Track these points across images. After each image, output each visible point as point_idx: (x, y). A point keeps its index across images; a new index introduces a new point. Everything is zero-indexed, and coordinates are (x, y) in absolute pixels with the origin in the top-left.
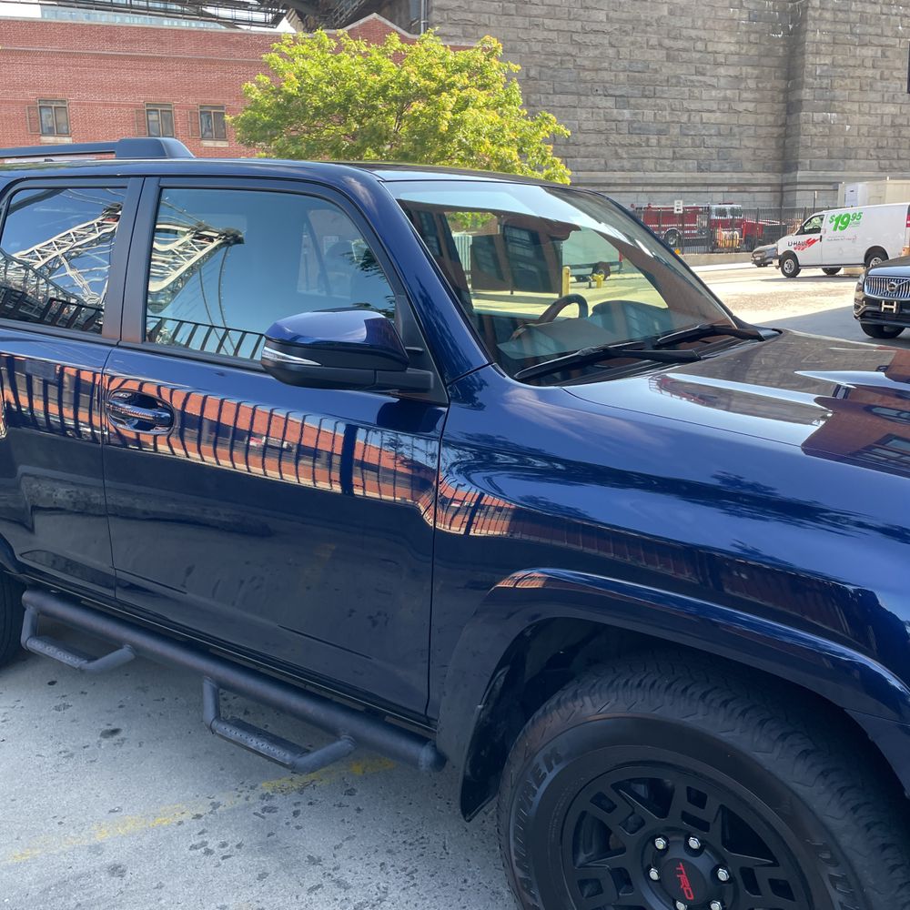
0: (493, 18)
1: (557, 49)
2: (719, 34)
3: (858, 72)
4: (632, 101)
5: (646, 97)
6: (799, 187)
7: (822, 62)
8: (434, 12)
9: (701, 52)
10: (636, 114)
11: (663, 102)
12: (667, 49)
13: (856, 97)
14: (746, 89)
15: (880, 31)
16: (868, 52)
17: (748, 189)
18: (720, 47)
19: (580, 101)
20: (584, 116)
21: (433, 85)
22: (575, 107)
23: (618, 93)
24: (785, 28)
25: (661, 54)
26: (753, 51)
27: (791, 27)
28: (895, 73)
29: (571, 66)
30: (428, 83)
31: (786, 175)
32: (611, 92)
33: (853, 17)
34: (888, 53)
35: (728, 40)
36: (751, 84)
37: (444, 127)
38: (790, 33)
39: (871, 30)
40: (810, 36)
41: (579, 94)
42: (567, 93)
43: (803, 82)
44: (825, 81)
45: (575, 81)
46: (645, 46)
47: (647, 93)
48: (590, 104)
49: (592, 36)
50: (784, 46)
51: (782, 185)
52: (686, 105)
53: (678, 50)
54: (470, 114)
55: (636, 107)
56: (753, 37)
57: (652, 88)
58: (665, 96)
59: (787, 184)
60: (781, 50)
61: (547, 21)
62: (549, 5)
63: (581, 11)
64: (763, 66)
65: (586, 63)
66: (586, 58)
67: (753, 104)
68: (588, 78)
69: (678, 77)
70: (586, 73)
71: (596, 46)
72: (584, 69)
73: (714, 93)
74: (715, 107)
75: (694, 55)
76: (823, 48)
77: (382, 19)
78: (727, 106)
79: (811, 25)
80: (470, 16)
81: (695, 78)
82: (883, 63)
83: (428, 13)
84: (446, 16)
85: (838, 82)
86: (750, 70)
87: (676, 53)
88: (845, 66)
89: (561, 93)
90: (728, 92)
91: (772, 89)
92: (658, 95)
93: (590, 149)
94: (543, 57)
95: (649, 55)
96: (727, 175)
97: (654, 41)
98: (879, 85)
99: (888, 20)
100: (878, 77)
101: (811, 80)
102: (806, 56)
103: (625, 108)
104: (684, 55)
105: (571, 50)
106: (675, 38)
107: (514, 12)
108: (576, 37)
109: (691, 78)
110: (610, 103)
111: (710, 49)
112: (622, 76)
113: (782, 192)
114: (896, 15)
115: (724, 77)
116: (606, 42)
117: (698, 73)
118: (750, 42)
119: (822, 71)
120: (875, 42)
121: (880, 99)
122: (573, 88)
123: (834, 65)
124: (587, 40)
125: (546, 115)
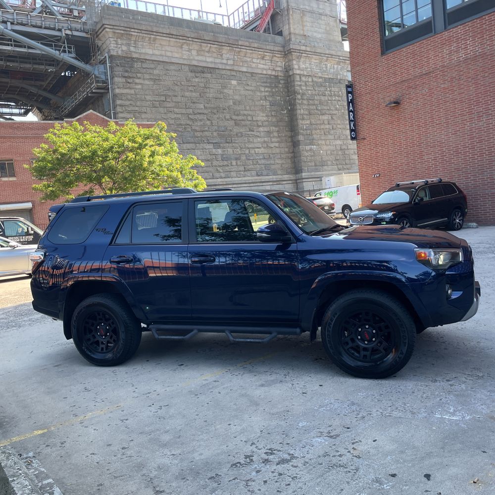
0: (148, 109)
1: (182, 122)
2: (258, 112)
3: (322, 127)
4: (221, 145)
5: (228, 143)
6: (304, 180)
7: (306, 123)
8: (118, 107)
9: (251, 121)
10: (224, 151)
11: (237, 145)
12: (235, 120)
13: (323, 138)
14: (274, 137)
15: (329, 108)
16: (325, 117)
17: (281, 183)
18: (259, 118)
19: (196, 146)
20: (199, 153)
21: (136, 145)
22: (194, 149)
23: (214, 142)
24: (287, 108)
25: (232, 123)
26: (274, 120)
27: (289, 108)
28: (338, 126)
29: (190, 130)
30: (134, 144)
31: (297, 175)
32: (211, 141)
33: (316, 102)
34: (334, 118)
35: (262, 115)
36: (276, 134)
37: (145, 164)
38: (290, 111)
39: (325, 108)
40: (298, 112)
41: (195, 143)
42: (189, 143)
43: (299, 132)
44: (309, 131)
45: (192, 137)
46: (224, 119)
47: (228, 141)
48: (201, 148)
49: (198, 116)
50: (287, 116)
51: (296, 180)
52: (247, 145)
53: (240, 120)
54: (157, 158)
55: (224, 148)
56: (273, 113)
57: (230, 138)
58: (236, 142)
59: (298, 179)
60: (287, 118)
61: (176, 110)
62: (175, 102)
63: (192, 104)
64: (279, 126)
65: (197, 128)
66: (197, 126)
67: (278, 144)
68: (199, 135)
69: (241, 133)
70: (197, 133)
71: (201, 120)
72: (196, 131)
73: (259, 139)
74: (261, 146)
75: (247, 122)
76: (305, 116)
77: (95, 113)
78: (266, 145)
79: (298, 107)
80: (137, 109)
81: (249, 133)
82: (332, 122)
83: (114, 108)
84: (124, 109)
85: (314, 132)
86: (274, 128)
87: (239, 122)
88: (316, 124)
89: (186, 143)
90: (265, 138)
91: (285, 136)
92: (233, 142)
93: (204, 169)
94: (175, 126)
95: (226, 123)
96: (271, 177)
97: (228, 117)
98: (332, 132)
99: (332, 103)
100: (331, 128)
101: (302, 131)
102: (298, 121)
103: (218, 149)
104: (243, 122)
105: (188, 122)
106: (238, 115)
107: (158, 106)
108: (190, 116)
109: (247, 133)
110: (211, 146)
111: (254, 119)
112: (215, 134)
113: (297, 183)
114: (335, 100)
115: (263, 132)
116: (205, 118)
117: (250, 130)
118: (272, 115)
119: (306, 127)
120: (327, 113)
121: (333, 138)
122: (192, 140)
123: (311, 124)
124: (196, 118)
125: (192, 156)
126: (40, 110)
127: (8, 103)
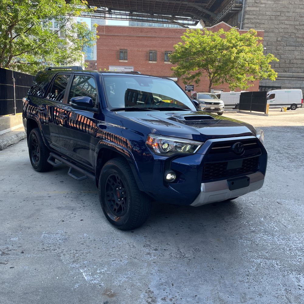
0: (266, 21)
1: (289, 31)
8: (246, 20)
19: (296, 48)
20: (297, 54)
22: (294, 51)
29: (294, 37)
30: (230, 44)
37: (233, 58)
41: (296, 46)
42: (292, 46)
45: (295, 42)
48: (300, 50)
49: (303, 26)
54: (242, 55)
61: (286, 22)
62: (287, 16)
63: (299, 18)
65: (300, 36)
66: (300, 34)
68: (300, 41)
70: (299, 39)
71: (303, 30)
72: (299, 37)
77: (225, 23)
80: (258, 21)
83: (243, 20)
84: (249, 21)
89: (289, 46)
93: (298, 65)
94: (283, 34)
107: (274, 19)
108: (296, 27)
122: (294, 44)
124: (301, 28)
125: (270, 54)
126: (204, 22)
127: (187, 17)
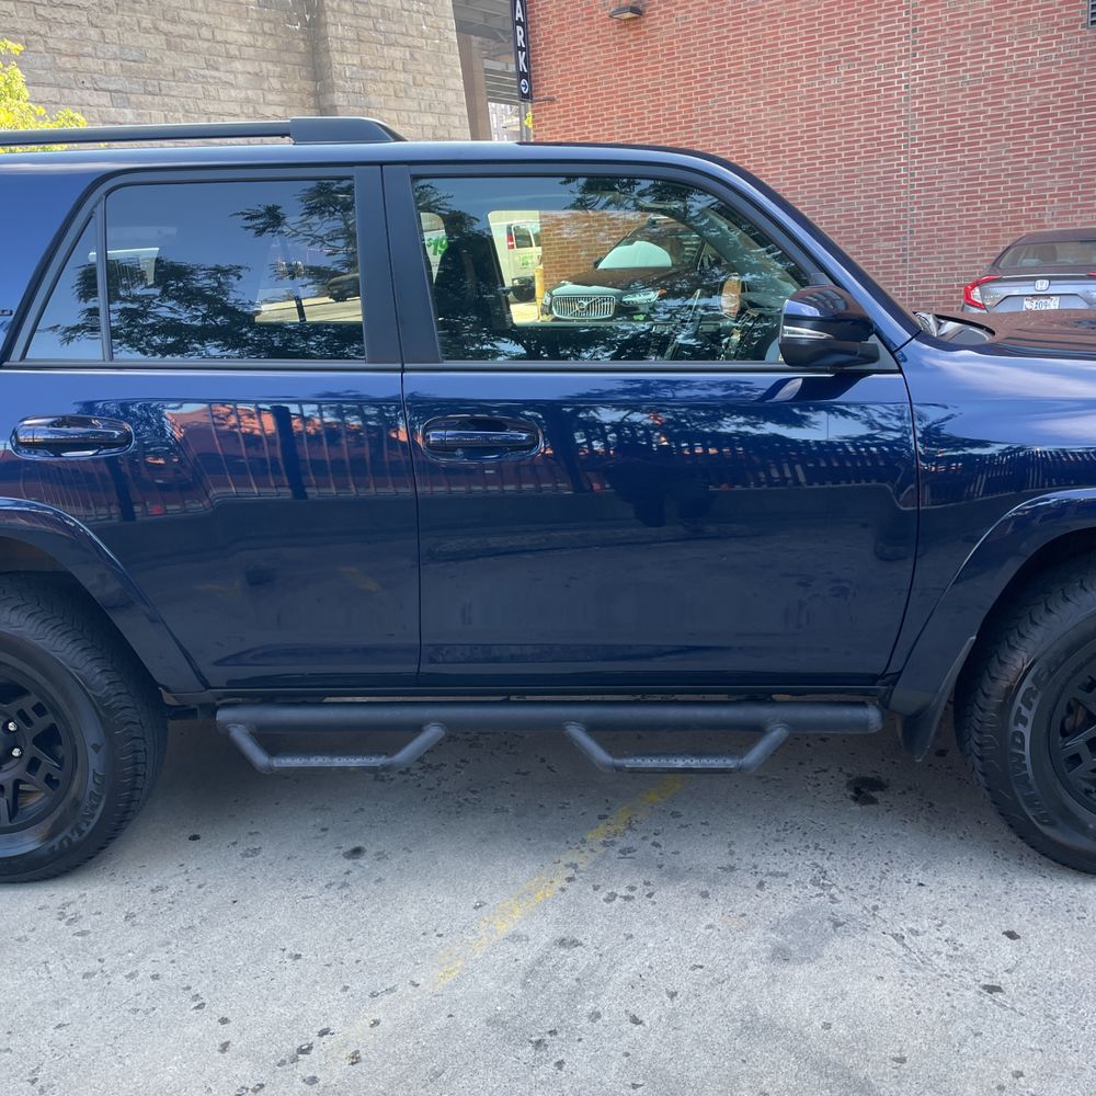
1: (18, 26)
2: (227, 20)
3: (390, 76)
4: (133, 98)
5: (150, 93)
7: (350, 62)
9: (209, 40)
10: (139, 115)
11: (174, 101)
12: (166, 34)
13: (392, 104)
14: (271, 90)
15: (404, 30)
16: (396, 53)
18: (231, 36)
19: (62, 95)
22: (56, 103)
23: (112, 87)
24: (301, 18)
25: (159, 40)
26: (270, 44)
27: (308, 17)
28: (427, 78)
29: (42, 49)
32: (103, 85)
33: (374, 11)
34: (417, 56)
35: (238, 28)
36: (275, 83)
38: (308, 26)
39: (395, 27)
40: (331, 30)
41: (59, 86)
43: (334, 83)
44: (357, 85)
45: (50, 69)
46: (136, 28)
47: (150, 89)
48: (77, 100)
49: (64, 12)
50: (303, 40)
52: (202, 106)
53: (179, 36)
55: (139, 105)
56: (267, 26)
57: (155, 83)
58: (173, 93)
60: (302, 44)
64: (285, 63)
65: (63, 46)
66: (61, 39)
67: (282, 109)
68: (68, 66)
69: (185, 70)
70: (64, 59)
71: (72, 25)
72: (60, 53)
73: (233, 93)
74: (238, 111)
75: (200, 43)
76: (348, 44)
78: (251, 110)
79: (330, 18)
81: (207, 72)
82: (412, 67)
85: (370, 86)
86: (270, 66)
87: (178, 40)
88: (375, 68)
89: (35, 84)
90: (250, 92)
91: (300, 91)
92: (163, 92)
95: (143, 40)
97: (146, 23)
98: (413, 91)
99: (410, 17)
100: (411, 83)
101: (341, 82)
102: (331, 54)
103: (125, 107)
104: (188, 43)
105: (36, 26)
106: (173, 21)
108: (40, 10)
109: (202, 72)
110: (105, 99)
111: (219, 38)
112: (114, 66)
114: (418, 12)
115: (241, 73)
116: (85, 19)
117: (209, 66)
118: (265, 33)
119: (352, 73)
120: (401, 41)
121: (417, 108)
122: (50, 78)
123: (363, 66)
124: (58, 16)
